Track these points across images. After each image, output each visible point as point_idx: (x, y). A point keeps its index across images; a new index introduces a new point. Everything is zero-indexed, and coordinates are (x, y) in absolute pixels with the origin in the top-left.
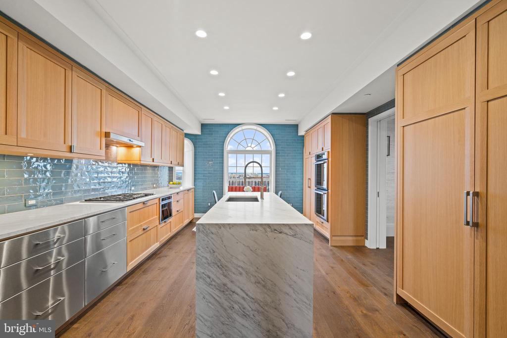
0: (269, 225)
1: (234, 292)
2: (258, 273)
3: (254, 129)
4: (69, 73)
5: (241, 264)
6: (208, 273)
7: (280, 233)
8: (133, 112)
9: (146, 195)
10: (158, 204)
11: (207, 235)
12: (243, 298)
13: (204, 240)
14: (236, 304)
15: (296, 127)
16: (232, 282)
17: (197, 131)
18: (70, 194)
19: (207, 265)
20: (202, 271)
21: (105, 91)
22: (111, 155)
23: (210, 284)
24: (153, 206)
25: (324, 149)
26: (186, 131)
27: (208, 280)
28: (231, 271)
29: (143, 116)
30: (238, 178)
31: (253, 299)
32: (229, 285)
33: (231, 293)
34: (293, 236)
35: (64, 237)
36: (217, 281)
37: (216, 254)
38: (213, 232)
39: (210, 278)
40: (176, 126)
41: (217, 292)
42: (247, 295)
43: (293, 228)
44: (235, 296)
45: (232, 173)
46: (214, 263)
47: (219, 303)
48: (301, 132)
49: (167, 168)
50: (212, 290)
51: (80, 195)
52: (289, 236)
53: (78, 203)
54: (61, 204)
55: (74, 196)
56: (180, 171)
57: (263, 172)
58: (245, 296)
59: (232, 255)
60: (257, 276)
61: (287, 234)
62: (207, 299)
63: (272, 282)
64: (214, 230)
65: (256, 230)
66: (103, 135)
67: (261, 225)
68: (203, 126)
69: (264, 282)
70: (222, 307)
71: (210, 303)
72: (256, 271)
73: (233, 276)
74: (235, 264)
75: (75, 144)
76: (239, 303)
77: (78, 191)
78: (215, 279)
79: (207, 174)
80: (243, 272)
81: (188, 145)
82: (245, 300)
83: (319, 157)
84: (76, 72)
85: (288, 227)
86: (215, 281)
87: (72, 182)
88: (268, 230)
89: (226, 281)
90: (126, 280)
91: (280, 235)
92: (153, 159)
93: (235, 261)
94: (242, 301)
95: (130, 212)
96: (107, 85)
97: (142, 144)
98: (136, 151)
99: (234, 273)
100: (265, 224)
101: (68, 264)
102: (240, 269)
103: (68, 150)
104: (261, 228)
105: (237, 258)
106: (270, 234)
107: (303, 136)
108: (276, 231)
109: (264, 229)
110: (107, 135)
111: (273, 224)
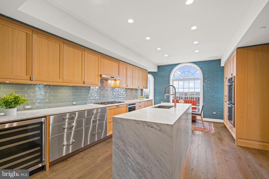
0: (145, 122)
1: (128, 156)
2: (140, 148)
3: (190, 66)
4: (83, 52)
5: (131, 141)
6: (117, 143)
7: (152, 127)
8: (115, 65)
9: (120, 102)
10: (126, 107)
11: (117, 123)
12: (133, 160)
13: (115, 126)
14: (129, 162)
15: (219, 61)
16: (127, 150)
17: (155, 70)
18: (89, 100)
19: (117, 139)
20: (115, 141)
21: (100, 57)
22: (108, 84)
23: (118, 148)
24: (123, 107)
25: (233, 75)
26: (148, 71)
27: (117, 146)
28: (127, 144)
29: (121, 66)
30: (196, 95)
31: (138, 162)
32: (126, 151)
33: (127, 156)
34: (159, 130)
35: (75, 117)
36: (121, 148)
37: (120, 133)
38: (120, 122)
39: (118, 145)
40: (142, 69)
41: (121, 153)
42: (135, 159)
43: (159, 125)
44: (129, 158)
45: (192, 92)
46: (119, 138)
47: (122, 159)
48: (222, 65)
49: (140, 90)
50: (118, 151)
51: (94, 101)
52: (157, 131)
53: (92, 104)
54: (85, 104)
55: (91, 101)
56: (148, 91)
57: (176, 91)
58: (134, 160)
59: (127, 136)
60: (139, 150)
61: (156, 129)
62: (117, 156)
63: (147, 155)
64: (120, 121)
65: (139, 124)
66: (99, 75)
67: (142, 121)
68: (159, 67)
69: (143, 154)
70: (123, 162)
71: (118, 158)
72: (139, 147)
73: (128, 146)
74: (129, 141)
75: (86, 81)
76: (131, 162)
77: (93, 99)
78: (120, 146)
79: (160, 92)
80: (133, 146)
81: (150, 77)
82: (133, 162)
83: (230, 80)
84: (87, 52)
85: (156, 125)
86: (120, 147)
87: (90, 96)
88: (145, 125)
89: (125, 149)
90: (107, 140)
91: (152, 128)
92: (127, 85)
93: (129, 139)
94: (132, 162)
95: (109, 110)
96: (101, 54)
97: (120, 79)
98: (118, 82)
99: (128, 145)
100: (144, 121)
101: (76, 128)
102: (131, 144)
103: (83, 83)
104: (141, 123)
105: (130, 138)
106: (146, 127)
107: (223, 67)
108: (149, 126)
109: (143, 124)
110: (101, 76)
111: (148, 122)
